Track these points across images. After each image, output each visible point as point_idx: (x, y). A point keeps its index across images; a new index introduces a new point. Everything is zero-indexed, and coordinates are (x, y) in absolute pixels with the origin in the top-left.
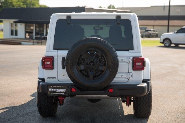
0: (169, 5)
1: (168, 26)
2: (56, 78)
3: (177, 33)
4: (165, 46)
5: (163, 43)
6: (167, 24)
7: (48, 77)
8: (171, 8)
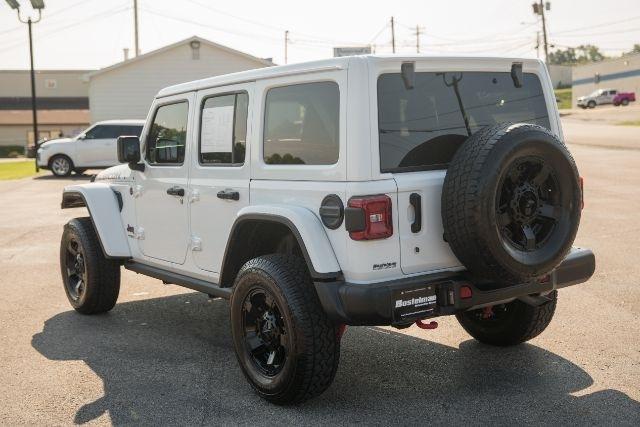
0: (29, 68)
1: (35, 125)
2: (398, 265)
3: (86, 138)
4: (56, 176)
5: (49, 167)
6: (31, 121)
7: (375, 266)
8: (36, 76)
